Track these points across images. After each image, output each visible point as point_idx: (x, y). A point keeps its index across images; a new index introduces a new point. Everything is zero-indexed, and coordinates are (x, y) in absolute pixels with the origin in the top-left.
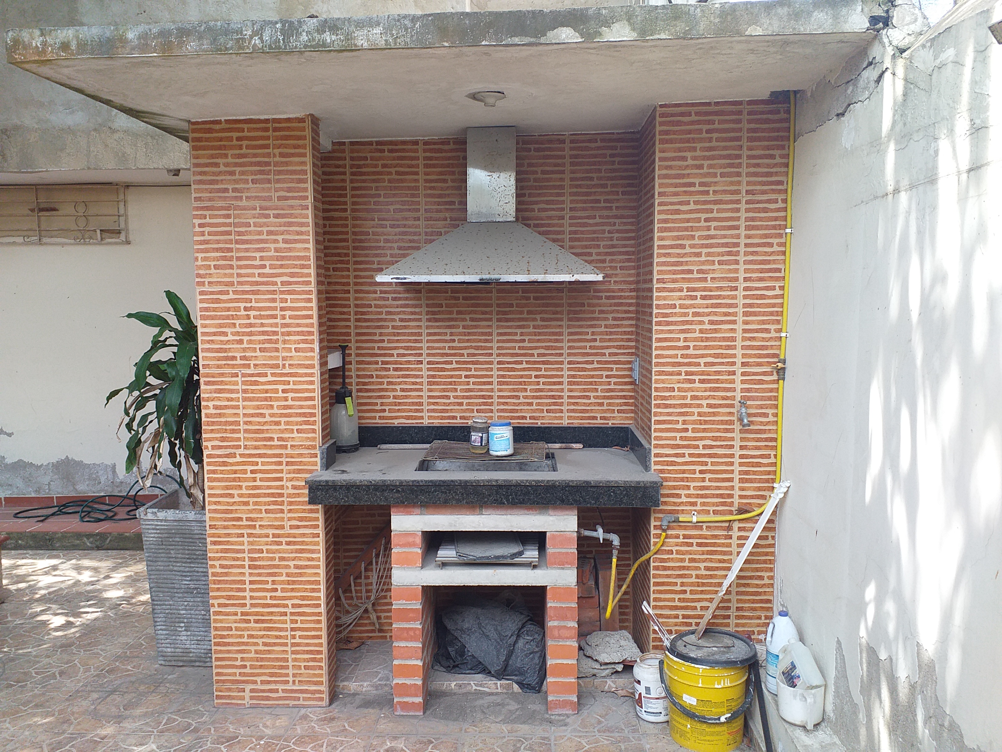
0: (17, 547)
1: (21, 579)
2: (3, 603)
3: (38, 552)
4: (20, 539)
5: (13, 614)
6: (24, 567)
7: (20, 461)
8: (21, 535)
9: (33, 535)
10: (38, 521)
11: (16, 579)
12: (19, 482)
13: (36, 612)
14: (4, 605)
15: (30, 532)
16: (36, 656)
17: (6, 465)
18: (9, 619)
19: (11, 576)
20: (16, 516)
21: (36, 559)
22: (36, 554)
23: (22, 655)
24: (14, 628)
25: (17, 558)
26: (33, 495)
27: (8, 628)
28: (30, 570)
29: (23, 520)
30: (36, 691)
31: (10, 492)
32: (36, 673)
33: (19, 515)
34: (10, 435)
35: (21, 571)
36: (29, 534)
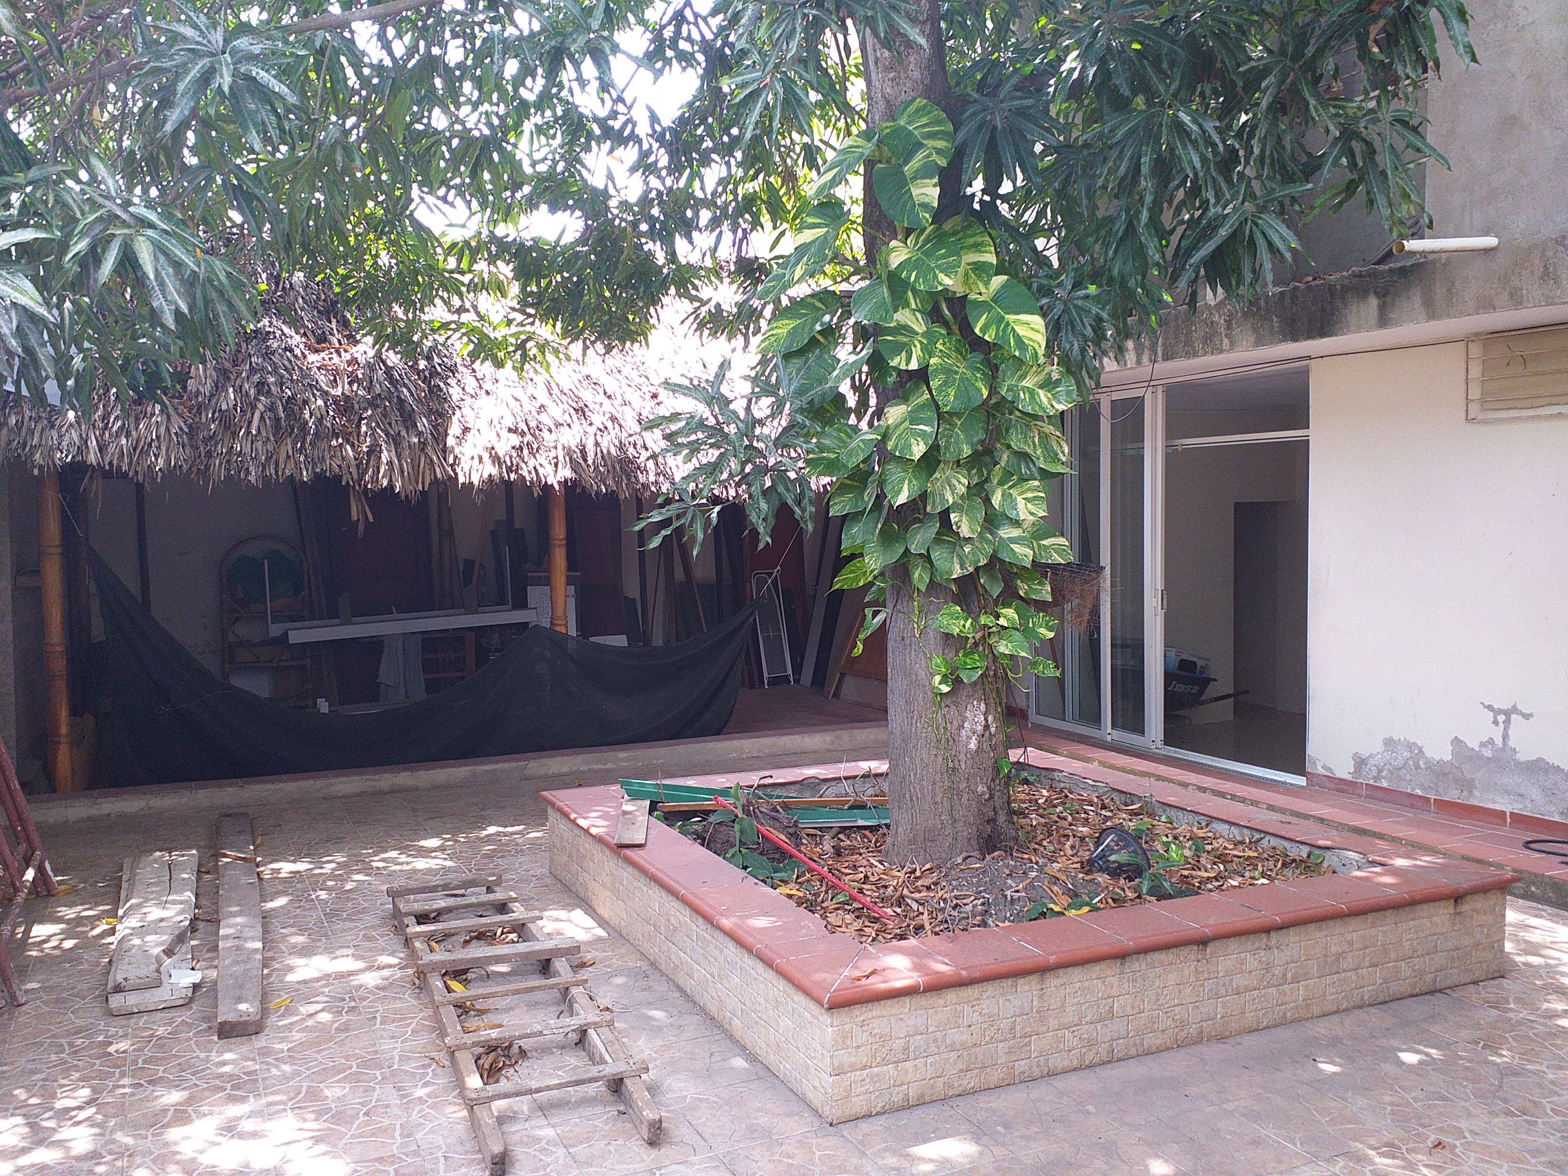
0: (1527, 896)
1: (1532, 949)
2: (1503, 977)
3: (1561, 912)
4: (1534, 884)
5: (1518, 1000)
6: (1537, 931)
7: (1540, 760)
8: (1536, 879)
9: (1555, 883)
10: (1563, 863)
11: (1523, 946)
12: (1535, 794)
13: (1555, 1011)
14: (1504, 981)
15: (1550, 877)
16: (1552, 1082)
17: (1518, 763)
18: (1512, 1006)
19: (1517, 940)
20: (1527, 845)
21: (1558, 923)
22: (1557, 915)
23: (1530, 1071)
24: (1520, 1023)
25: (1526, 913)
26: (1557, 818)
27: (1510, 1019)
28: (1548, 939)
29: (1538, 855)
30: (1551, 1140)
31: (1520, 806)
32: (1552, 1110)
33: (1532, 846)
34: (1527, 716)
35: (1534, 937)
36: (1547, 880)
